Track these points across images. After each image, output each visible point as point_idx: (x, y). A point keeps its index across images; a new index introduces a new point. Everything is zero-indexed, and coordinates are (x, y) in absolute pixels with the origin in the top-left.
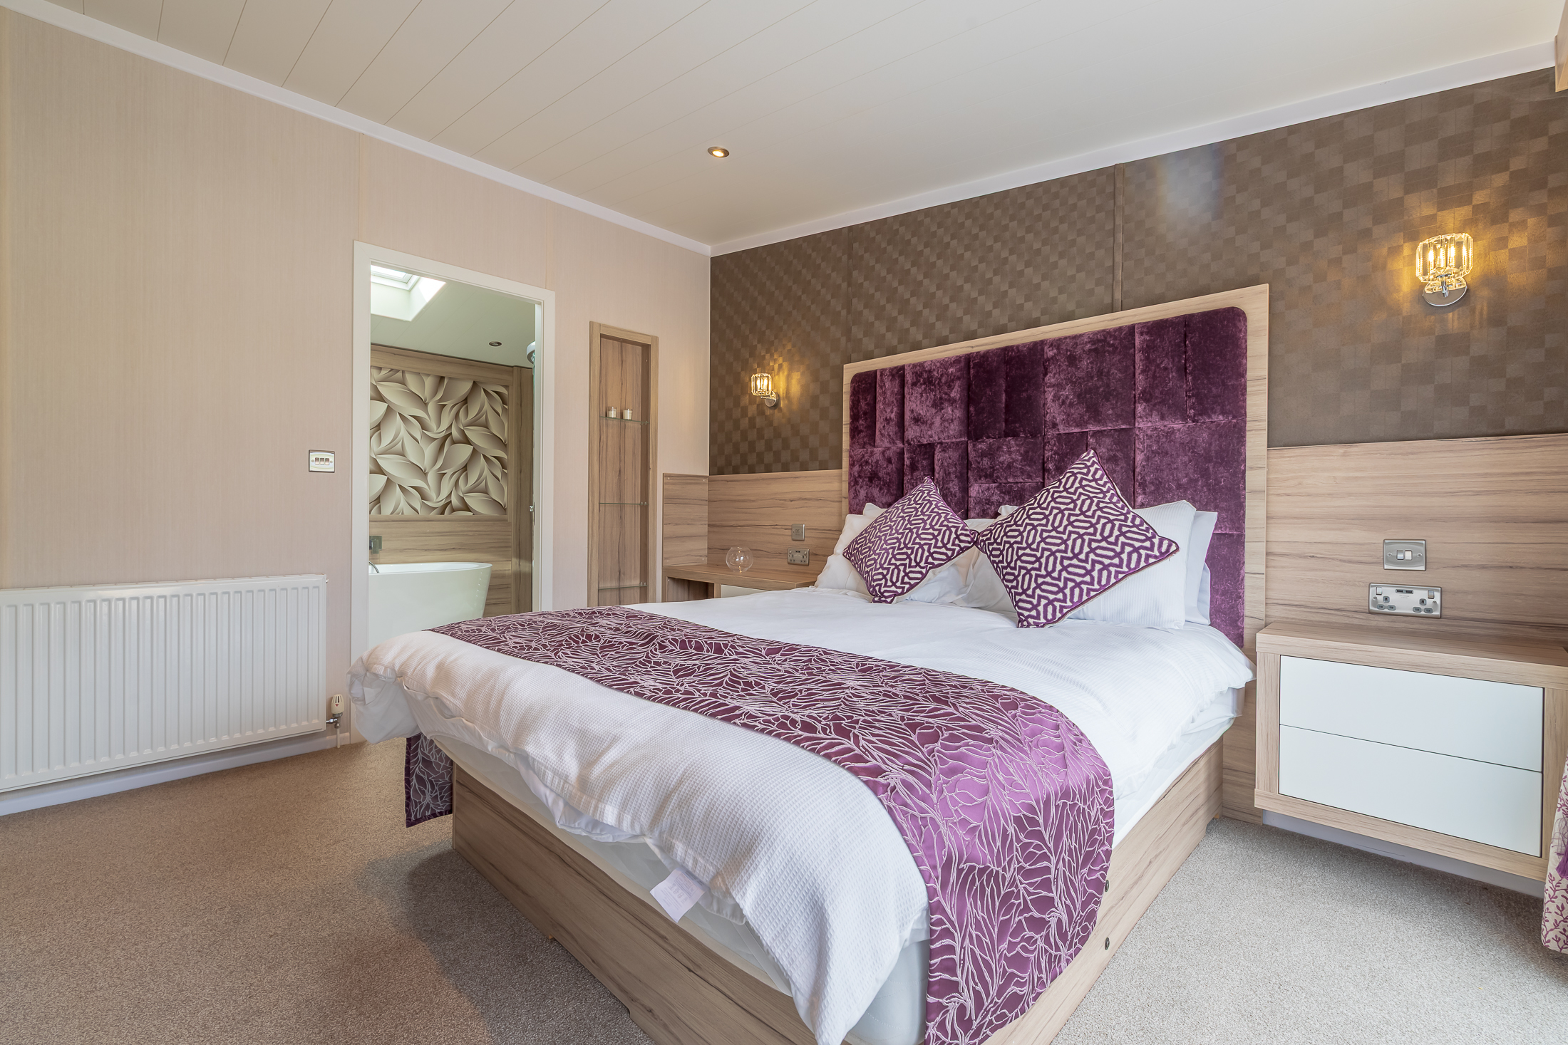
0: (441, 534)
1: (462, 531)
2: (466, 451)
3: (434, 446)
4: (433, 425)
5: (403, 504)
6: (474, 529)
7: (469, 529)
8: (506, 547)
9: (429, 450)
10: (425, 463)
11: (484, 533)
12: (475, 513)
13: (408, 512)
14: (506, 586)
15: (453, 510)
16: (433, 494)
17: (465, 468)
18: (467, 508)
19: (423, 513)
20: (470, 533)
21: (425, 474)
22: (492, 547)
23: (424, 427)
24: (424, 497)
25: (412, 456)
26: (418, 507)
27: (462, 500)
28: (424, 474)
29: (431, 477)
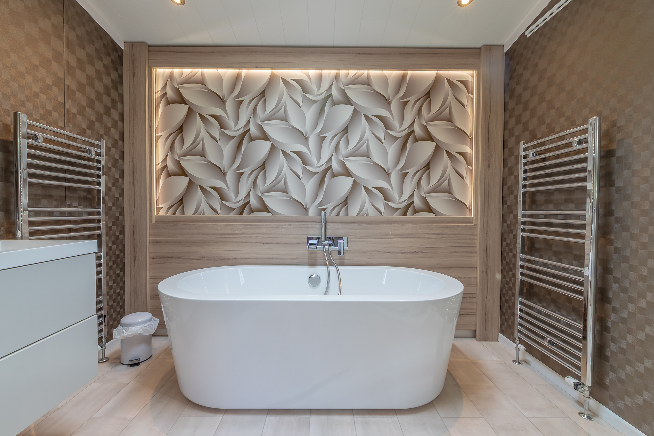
0: (403, 236)
1: (424, 234)
2: (428, 148)
3: (397, 144)
4: (396, 123)
5: (368, 205)
6: (437, 232)
7: (432, 231)
8: (471, 252)
9: (392, 149)
10: (388, 164)
11: (447, 236)
12: (437, 214)
13: (372, 213)
14: (471, 296)
15: (415, 211)
16: (395, 195)
17: (427, 167)
18: (429, 209)
19: (386, 215)
20: (432, 236)
21: (388, 174)
22: (455, 252)
23: (387, 126)
24: (387, 198)
25: (377, 158)
26: (382, 209)
27: (425, 201)
28: (386, 174)
29: (394, 178)
